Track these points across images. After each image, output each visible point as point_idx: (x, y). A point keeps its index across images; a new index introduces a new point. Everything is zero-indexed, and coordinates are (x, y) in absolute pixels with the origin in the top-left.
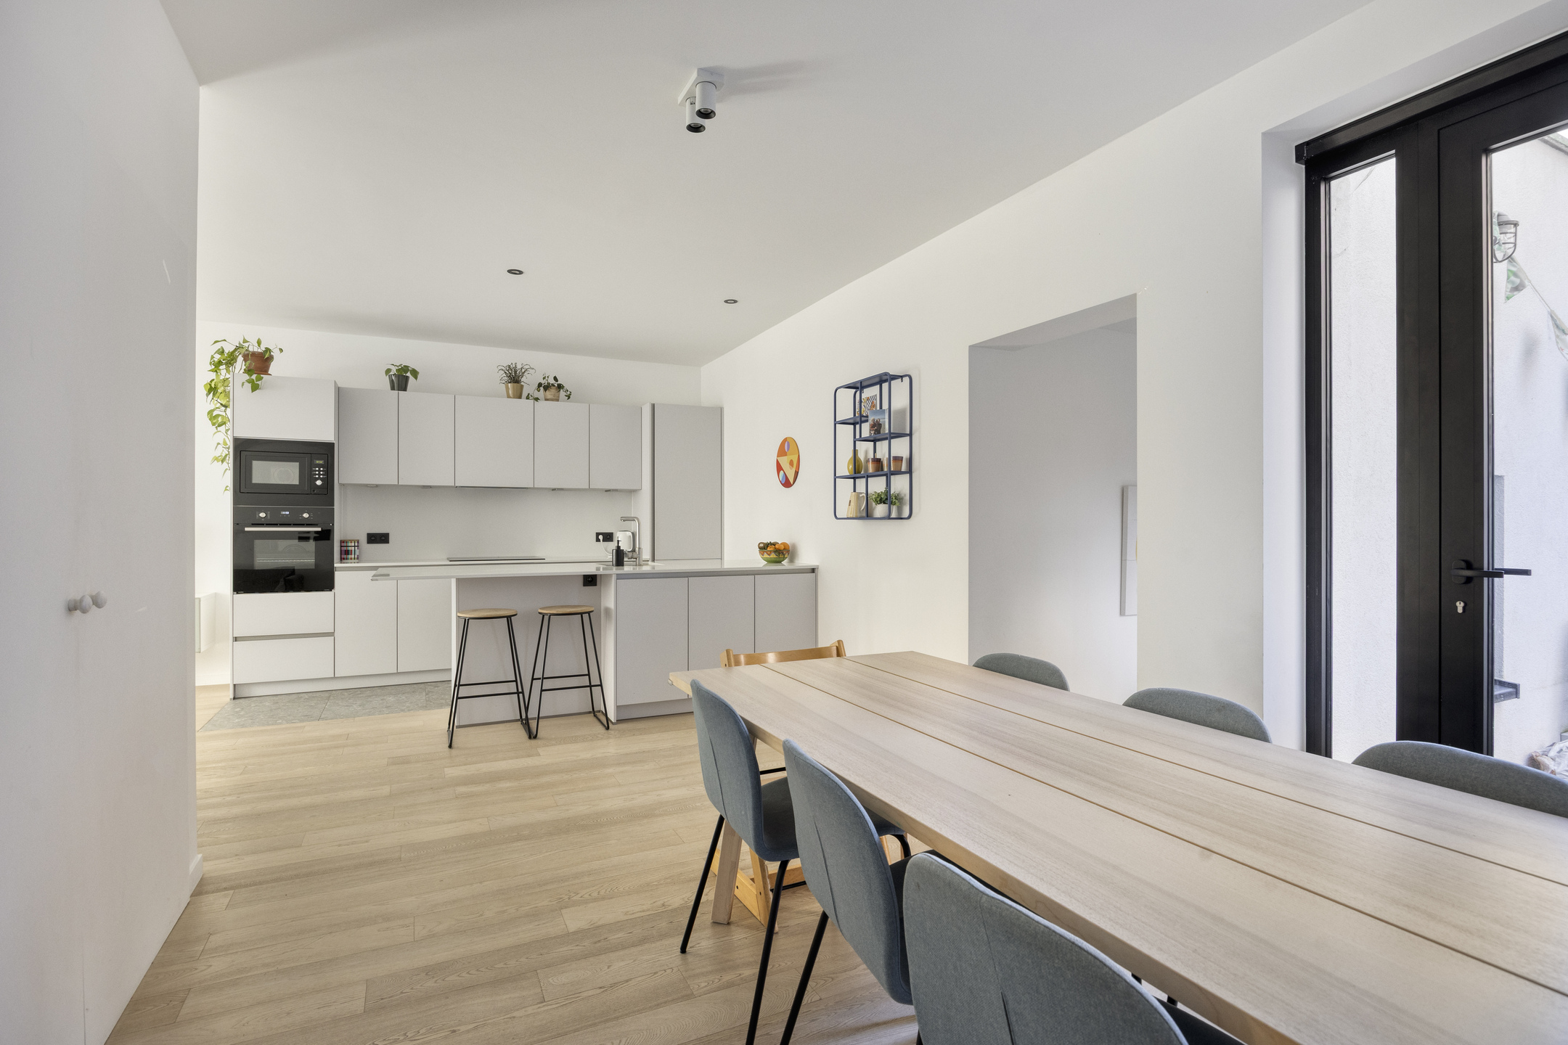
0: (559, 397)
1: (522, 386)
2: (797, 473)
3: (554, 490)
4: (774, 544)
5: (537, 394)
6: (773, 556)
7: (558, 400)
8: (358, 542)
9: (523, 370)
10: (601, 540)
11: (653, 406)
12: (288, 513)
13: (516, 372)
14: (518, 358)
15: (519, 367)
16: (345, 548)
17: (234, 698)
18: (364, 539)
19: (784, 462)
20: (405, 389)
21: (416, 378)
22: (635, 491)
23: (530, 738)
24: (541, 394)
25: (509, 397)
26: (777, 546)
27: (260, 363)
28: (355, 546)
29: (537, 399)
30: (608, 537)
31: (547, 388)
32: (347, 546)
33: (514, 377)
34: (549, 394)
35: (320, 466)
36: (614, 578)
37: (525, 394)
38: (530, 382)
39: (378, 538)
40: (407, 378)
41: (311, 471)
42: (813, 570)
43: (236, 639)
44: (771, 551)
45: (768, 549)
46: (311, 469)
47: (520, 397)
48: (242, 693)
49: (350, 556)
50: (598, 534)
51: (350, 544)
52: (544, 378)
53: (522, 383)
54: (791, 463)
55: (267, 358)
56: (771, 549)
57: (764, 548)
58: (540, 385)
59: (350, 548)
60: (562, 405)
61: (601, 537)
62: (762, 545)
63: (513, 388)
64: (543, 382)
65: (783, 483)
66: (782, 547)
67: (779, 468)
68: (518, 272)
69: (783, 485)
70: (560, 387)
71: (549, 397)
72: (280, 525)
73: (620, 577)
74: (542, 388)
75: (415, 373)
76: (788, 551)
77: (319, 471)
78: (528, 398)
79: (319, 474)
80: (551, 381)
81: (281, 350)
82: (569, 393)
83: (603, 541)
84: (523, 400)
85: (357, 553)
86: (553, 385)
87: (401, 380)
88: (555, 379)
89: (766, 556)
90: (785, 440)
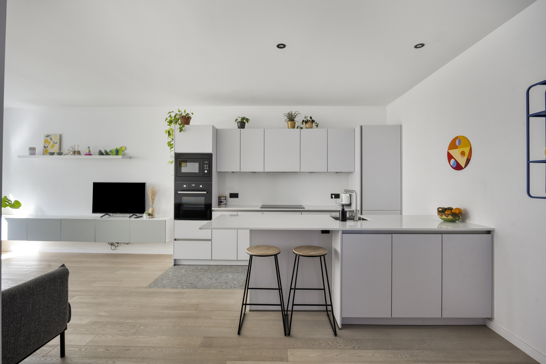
0: (312, 126)
1: (295, 122)
2: (468, 161)
3: (310, 173)
4: (450, 209)
5: (302, 126)
6: (450, 217)
7: (312, 128)
8: (225, 197)
9: (295, 115)
10: (334, 198)
11: (361, 127)
12: (194, 185)
13: (292, 116)
14: (293, 109)
15: (293, 113)
16: (220, 200)
17: (175, 265)
18: (228, 196)
19: (455, 153)
20: (244, 128)
21: (248, 122)
22: (351, 173)
23: (286, 335)
24: (304, 125)
25: (289, 128)
26: (453, 211)
27: (186, 120)
28: (224, 199)
29: (302, 128)
30: (337, 196)
31: (306, 122)
32: (221, 199)
33: (291, 118)
34: (308, 125)
35: (206, 164)
36: (340, 233)
37: (296, 127)
38: (298, 120)
39: (234, 196)
40: (245, 123)
41: (203, 166)
42: (489, 232)
43: (175, 240)
44: (448, 214)
45: (446, 212)
46: (203, 165)
47: (294, 128)
48: (178, 263)
49: (222, 204)
50: (332, 195)
51: (222, 198)
52: (305, 118)
53: (295, 121)
54: (463, 153)
55: (187, 117)
56: (449, 213)
57: (442, 211)
58: (303, 121)
59: (222, 200)
60: (315, 130)
61: (333, 196)
62: (440, 210)
63: (291, 124)
64: (305, 119)
65: (455, 166)
66: (457, 212)
67: (450, 157)
68: (282, 46)
69: (454, 168)
70: (313, 121)
71: (308, 126)
72: (192, 190)
73: (344, 232)
74: (304, 123)
75: (247, 120)
76: (461, 215)
77: (206, 166)
78: (297, 128)
79: (206, 168)
80: (309, 119)
81: (192, 114)
82: (317, 124)
83: (335, 198)
84: (296, 129)
85: (225, 202)
86: (310, 121)
87: (242, 124)
88: (311, 118)
89: (444, 217)
90: (457, 138)
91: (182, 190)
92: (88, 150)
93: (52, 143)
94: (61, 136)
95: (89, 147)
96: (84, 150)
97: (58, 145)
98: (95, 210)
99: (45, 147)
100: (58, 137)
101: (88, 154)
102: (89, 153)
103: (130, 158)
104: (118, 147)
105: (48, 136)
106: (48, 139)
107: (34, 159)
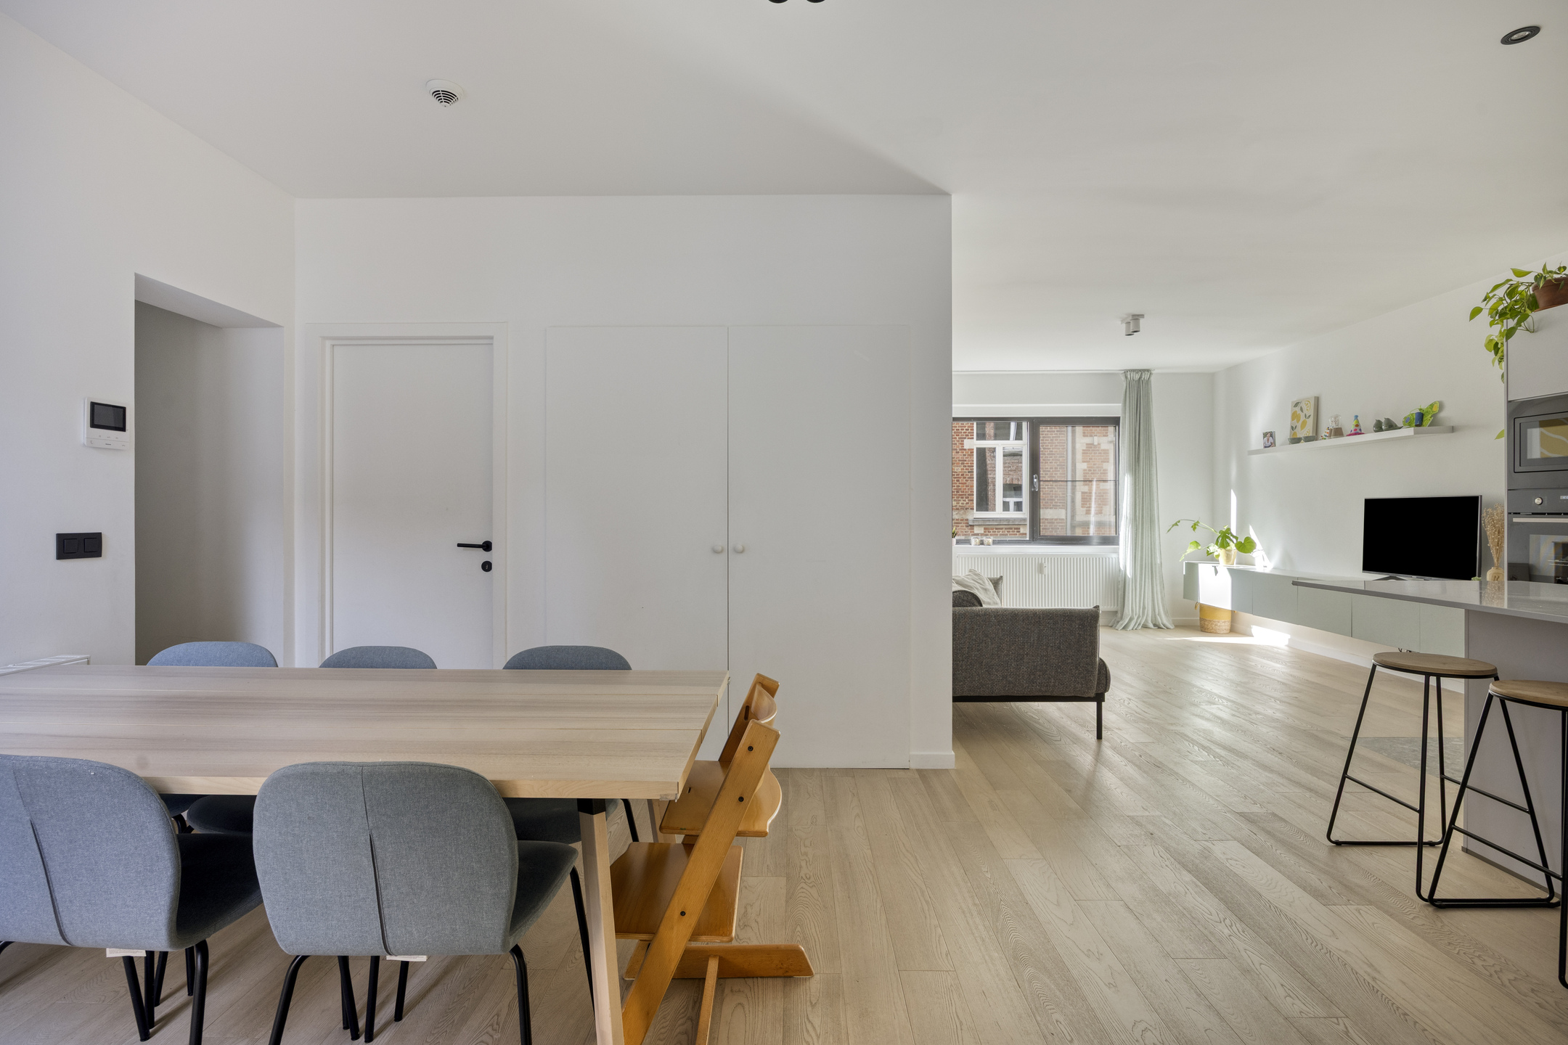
91: (1533, 514)
92: (1355, 423)
93: (1302, 418)
94: (1317, 400)
95: (1356, 417)
96: (1349, 426)
97: (1310, 422)
98: (1368, 566)
99: (1292, 428)
100: (1312, 402)
101: (1353, 432)
102: (1355, 430)
103: (1453, 429)
104: (1424, 406)
105: (1296, 405)
106: (1298, 409)
107: (1272, 454)
